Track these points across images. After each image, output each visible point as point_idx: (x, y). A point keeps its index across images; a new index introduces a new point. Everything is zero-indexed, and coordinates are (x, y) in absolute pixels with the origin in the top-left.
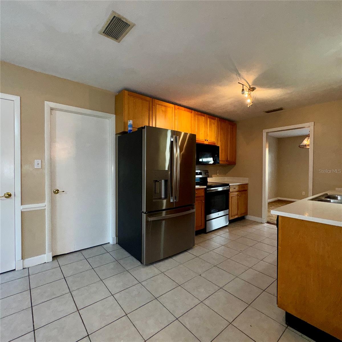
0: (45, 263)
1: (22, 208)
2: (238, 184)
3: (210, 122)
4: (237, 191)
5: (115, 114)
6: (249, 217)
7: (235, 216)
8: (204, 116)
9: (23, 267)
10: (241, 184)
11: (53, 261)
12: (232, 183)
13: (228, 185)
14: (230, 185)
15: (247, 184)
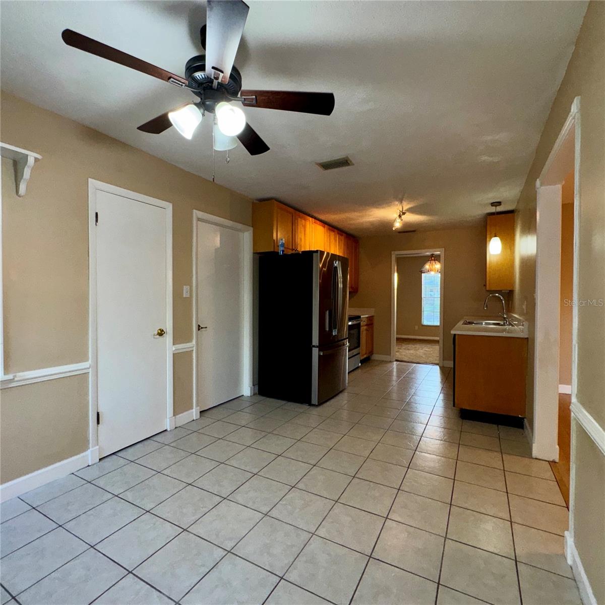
0: (194, 420)
1: (174, 349)
2: (367, 316)
3: (339, 239)
4: (366, 325)
5: (252, 227)
6: (376, 357)
7: (364, 355)
8: (334, 231)
9: (175, 425)
10: (369, 316)
11: (200, 417)
12: (362, 315)
13: (359, 317)
14: (362, 317)
15: (373, 316)
